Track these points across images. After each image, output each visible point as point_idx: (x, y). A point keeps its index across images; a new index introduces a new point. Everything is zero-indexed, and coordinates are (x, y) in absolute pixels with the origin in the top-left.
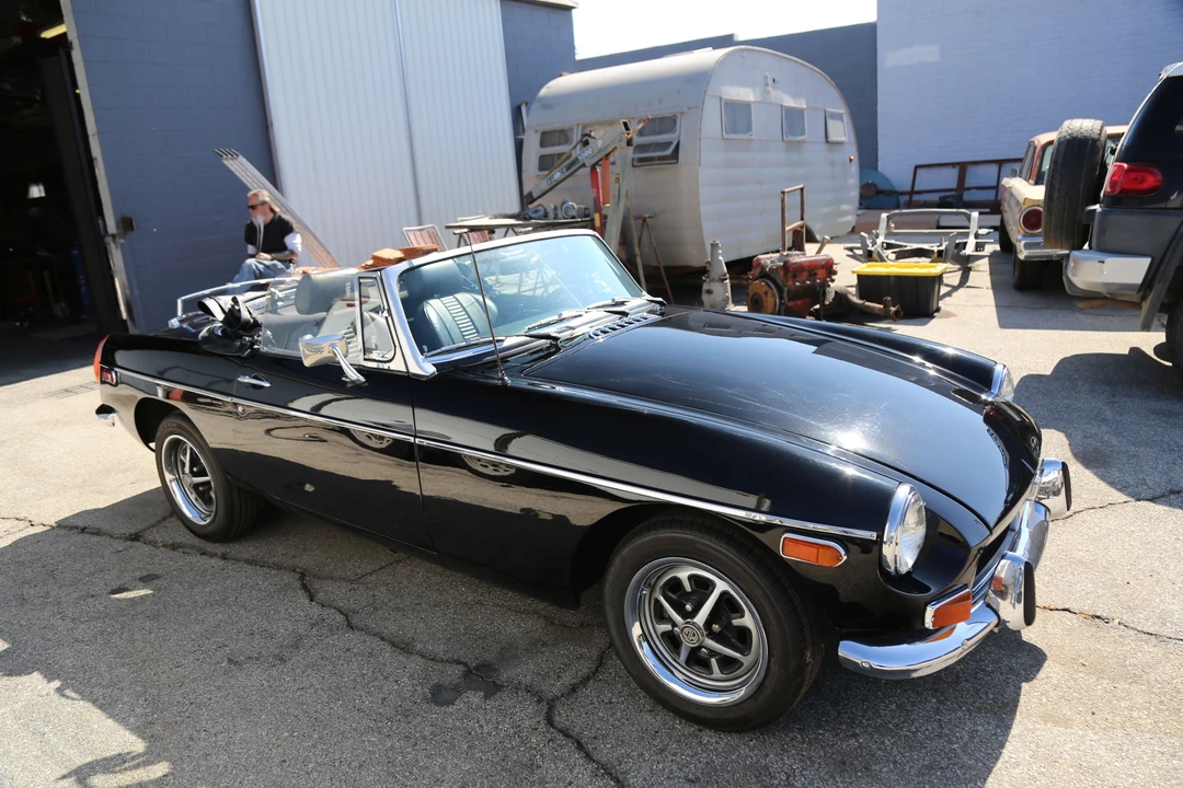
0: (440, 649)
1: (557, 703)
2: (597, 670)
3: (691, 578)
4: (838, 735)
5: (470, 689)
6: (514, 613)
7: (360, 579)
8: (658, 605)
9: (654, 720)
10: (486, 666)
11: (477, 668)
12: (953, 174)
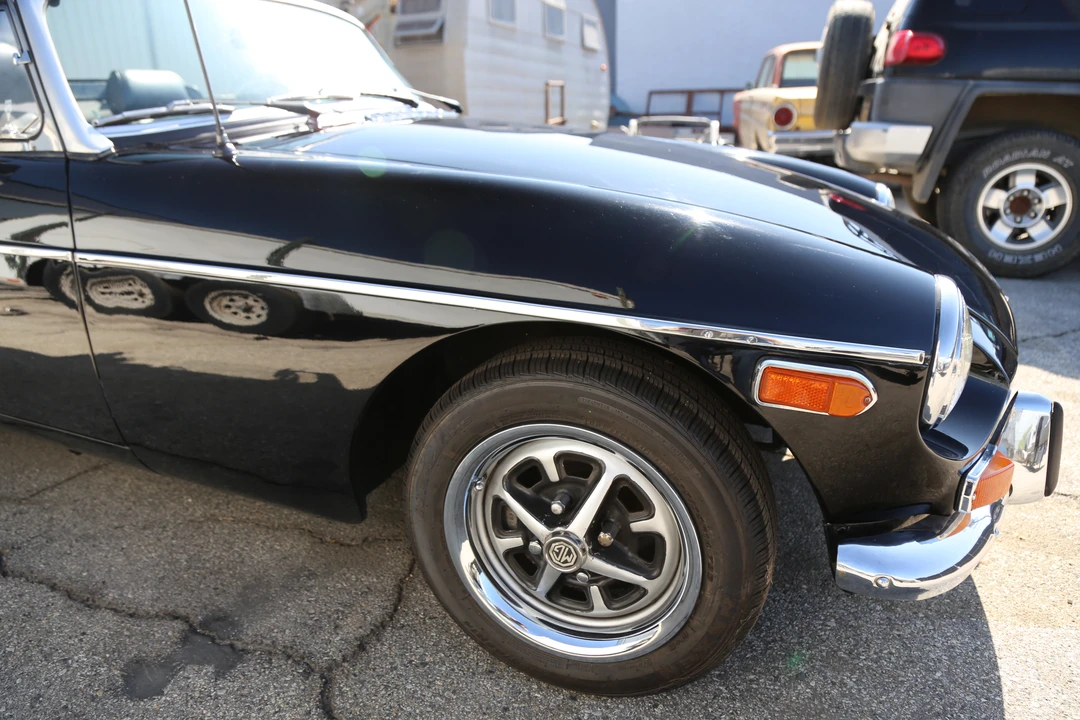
0: (144, 596)
1: (337, 673)
2: (396, 610)
3: (561, 459)
4: (777, 678)
5: (191, 661)
6: (264, 531)
7: (33, 497)
8: (500, 507)
9: (499, 688)
10: (218, 619)
11: (204, 624)
12: (680, 102)
